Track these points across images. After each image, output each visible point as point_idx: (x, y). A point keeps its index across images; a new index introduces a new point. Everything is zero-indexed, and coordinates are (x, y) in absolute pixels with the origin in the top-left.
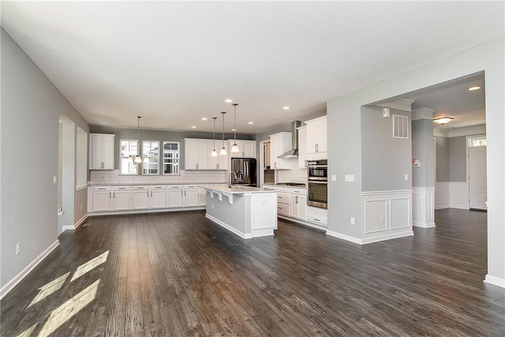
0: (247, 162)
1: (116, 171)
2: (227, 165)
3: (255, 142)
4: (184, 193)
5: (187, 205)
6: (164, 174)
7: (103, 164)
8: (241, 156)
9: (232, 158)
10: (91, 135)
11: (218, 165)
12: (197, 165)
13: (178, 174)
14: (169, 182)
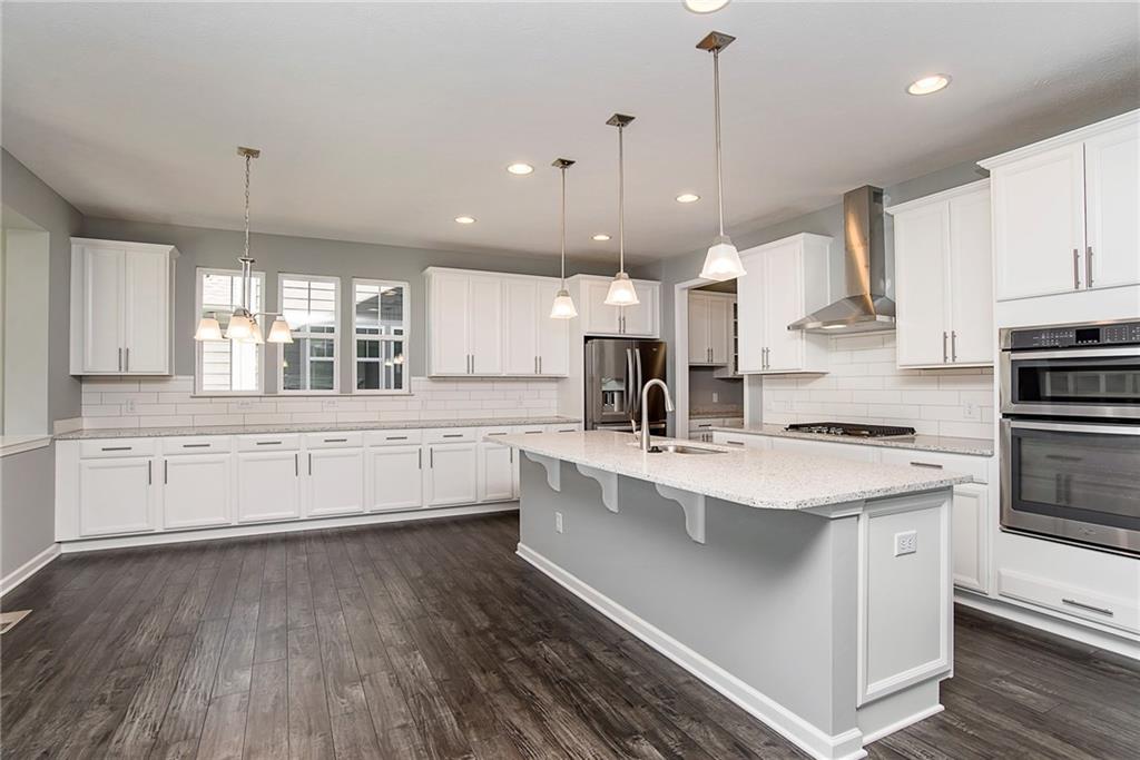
0: (637, 351)
1: (182, 383)
2: (568, 362)
3: (656, 285)
4: (427, 459)
5: (438, 501)
6: (356, 391)
7: (124, 355)
8: (613, 330)
9: (587, 339)
10: (77, 244)
11: (538, 361)
12: (471, 360)
13: (405, 390)
14: (373, 417)
